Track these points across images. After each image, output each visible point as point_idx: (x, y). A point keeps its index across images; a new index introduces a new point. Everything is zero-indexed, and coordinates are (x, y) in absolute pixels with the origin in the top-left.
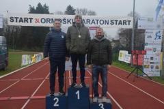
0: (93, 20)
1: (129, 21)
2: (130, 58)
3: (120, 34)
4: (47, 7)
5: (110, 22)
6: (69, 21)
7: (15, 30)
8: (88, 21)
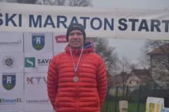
1: (167, 23)
3: (152, 55)
5: (116, 24)
6: (9, 19)
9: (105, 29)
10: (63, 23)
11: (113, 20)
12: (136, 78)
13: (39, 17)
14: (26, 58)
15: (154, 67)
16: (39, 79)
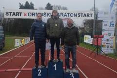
0: (66, 14)
1: (91, 14)
2: (92, 40)
4: (33, 5)
7: (9, 21)
8: (62, 14)
11: (76, 14)
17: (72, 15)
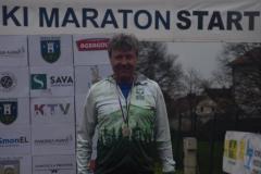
0: (109, 12)
1: (252, 15)
5: (174, 20)
8: (89, 14)
9: (157, 27)
10: (92, 19)
11: (168, 13)
12: (211, 102)
13: (55, 11)
14: (33, 76)
15: (238, 84)
16: (52, 107)
17: (143, 20)
